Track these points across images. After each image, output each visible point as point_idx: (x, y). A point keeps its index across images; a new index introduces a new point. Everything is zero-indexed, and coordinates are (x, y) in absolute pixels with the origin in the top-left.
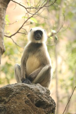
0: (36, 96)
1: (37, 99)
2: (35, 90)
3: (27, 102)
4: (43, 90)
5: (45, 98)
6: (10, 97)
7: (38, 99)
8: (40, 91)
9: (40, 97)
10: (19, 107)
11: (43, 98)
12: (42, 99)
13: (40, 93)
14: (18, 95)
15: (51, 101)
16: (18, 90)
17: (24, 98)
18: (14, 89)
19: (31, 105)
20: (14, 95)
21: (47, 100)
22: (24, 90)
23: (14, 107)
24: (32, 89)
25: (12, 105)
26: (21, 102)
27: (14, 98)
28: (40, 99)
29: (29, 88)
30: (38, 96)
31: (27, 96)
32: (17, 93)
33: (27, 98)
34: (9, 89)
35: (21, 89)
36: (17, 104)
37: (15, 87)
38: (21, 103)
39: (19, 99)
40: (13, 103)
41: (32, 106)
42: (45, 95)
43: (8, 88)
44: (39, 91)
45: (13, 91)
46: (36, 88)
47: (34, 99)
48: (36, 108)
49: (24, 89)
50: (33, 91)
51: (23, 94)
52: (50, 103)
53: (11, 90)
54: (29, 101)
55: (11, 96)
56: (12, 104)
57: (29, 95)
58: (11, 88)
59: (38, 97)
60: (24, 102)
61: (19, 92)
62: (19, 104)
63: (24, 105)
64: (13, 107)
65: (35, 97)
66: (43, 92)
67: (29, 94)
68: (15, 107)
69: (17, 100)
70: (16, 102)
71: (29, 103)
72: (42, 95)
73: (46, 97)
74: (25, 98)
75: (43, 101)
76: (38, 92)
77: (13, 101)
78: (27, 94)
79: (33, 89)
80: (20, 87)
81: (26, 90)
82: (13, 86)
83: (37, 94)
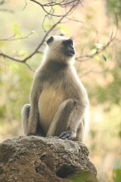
0: (57, 158)
1: (59, 164)
2: (57, 147)
3: (40, 169)
4: (73, 146)
5: (76, 160)
6: (9, 163)
7: (62, 163)
8: (66, 149)
9: (65, 159)
10: (22, 178)
11: (71, 161)
12: (70, 163)
13: (66, 152)
14: (23, 156)
15: (87, 165)
16: (24, 149)
17: (34, 162)
18: (17, 147)
19: (48, 174)
20: (16, 157)
21: (79, 164)
22: (35, 148)
23: (14, 179)
24: (49, 145)
25: (11, 176)
26: (28, 169)
27: (16, 162)
28: (66, 162)
29: (45, 144)
30: (62, 158)
31: (41, 159)
32: (22, 154)
33: (39, 161)
34: (7, 148)
35: (30, 146)
36: (20, 174)
37: (19, 143)
38: (27, 171)
39: (24, 164)
40: (12, 172)
41: (50, 176)
42: (76, 155)
43: (6, 146)
44: (63, 147)
45: (15, 151)
46: (58, 143)
47: (53, 163)
48: (56, 179)
49: (35, 145)
50: (53, 148)
51: (33, 154)
52: (85, 169)
53: (11, 150)
54: (44, 166)
55: (11, 160)
56: (11, 174)
57: (44, 156)
58: (11, 146)
59: (61, 160)
60: (34, 170)
61: (25, 152)
62: (24, 174)
63: (32, 175)
64: (11, 180)
65: (56, 160)
66: (71, 150)
67: (44, 153)
68: (16, 179)
69: (20, 167)
70: (18, 170)
71: (43, 170)
72: (69, 155)
73: (77, 158)
74: (36, 161)
75: (72, 165)
76: (61, 151)
77: (13, 168)
78: (39, 154)
79: (52, 144)
80: (28, 143)
81: (38, 148)
82: (15, 141)
83: (61, 154)
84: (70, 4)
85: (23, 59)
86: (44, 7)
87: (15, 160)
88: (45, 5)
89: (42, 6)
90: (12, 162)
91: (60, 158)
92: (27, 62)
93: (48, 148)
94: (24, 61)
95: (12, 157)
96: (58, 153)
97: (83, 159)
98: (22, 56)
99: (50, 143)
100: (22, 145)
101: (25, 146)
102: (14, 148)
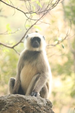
0: (32, 108)
2: (32, 102)
4: (42, 101)
5: (44, 110)
6: (2, 111)
7: (35, 112)
8: (38, 103)
9: (37, 109)
11: (41, 110)
12: (40, 112)
13: (38, 105)
14: (11, 107)
16: (11, 102)
17: (17, 111)
18: (8, 101)
20: (7, 107)
22: (18, 102)
24: (28, 100)
27: (6, 111)
28: (38, 111)
29: (25, 100)
30: (35, 109)
31: (22, 109)
32: (10, 106)
33: (21, 110)
34: (1, 101)
35: (16, 101)
37: (8, 98)
39: (12, 112)
42: (44, 107)
44: (36, 102)
45: (6, 104)
46: (33, 99)
47: (30, 112)
49: (18, 100)
50: (30, 102)
51: (17, 106)
53: (3, 103)
55: (3, 109)
57: (24, 107)
58: (3, 100)
59: (35, 110)
61: (12, 105)
65: (32, 110)
66: (41, 103)
67: (24, 106)
72: (40, 107)
73: (45, 109)
74: (19, 111)
76: (35, 104)
78: (21, 106)
79: (29, 100)
80: (14, 99)
81: (20, 102)
82: (6, 97)
83: (35, 106)
84: (42, 13)
85: (12, 46)
86: (26, 14)
87: (6, 110)
88: (27, 13)
89: (25, 14)
90: (4, 110)
91: (34, 108)
92: (15, 48)
93: (27, 102)
94: (13, 48)
95: (4, 108)
96: (33, 105)
97: (48, 110)
98: (12, 44)
99: (28, 99)
100: (11, 100)
101: (12, 101)
102: (6, 102)
